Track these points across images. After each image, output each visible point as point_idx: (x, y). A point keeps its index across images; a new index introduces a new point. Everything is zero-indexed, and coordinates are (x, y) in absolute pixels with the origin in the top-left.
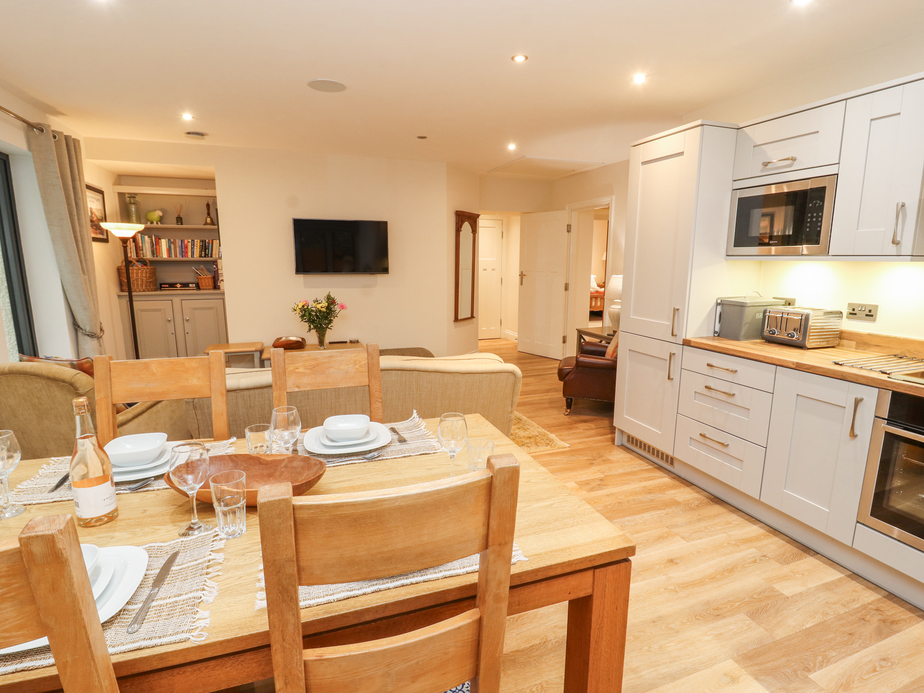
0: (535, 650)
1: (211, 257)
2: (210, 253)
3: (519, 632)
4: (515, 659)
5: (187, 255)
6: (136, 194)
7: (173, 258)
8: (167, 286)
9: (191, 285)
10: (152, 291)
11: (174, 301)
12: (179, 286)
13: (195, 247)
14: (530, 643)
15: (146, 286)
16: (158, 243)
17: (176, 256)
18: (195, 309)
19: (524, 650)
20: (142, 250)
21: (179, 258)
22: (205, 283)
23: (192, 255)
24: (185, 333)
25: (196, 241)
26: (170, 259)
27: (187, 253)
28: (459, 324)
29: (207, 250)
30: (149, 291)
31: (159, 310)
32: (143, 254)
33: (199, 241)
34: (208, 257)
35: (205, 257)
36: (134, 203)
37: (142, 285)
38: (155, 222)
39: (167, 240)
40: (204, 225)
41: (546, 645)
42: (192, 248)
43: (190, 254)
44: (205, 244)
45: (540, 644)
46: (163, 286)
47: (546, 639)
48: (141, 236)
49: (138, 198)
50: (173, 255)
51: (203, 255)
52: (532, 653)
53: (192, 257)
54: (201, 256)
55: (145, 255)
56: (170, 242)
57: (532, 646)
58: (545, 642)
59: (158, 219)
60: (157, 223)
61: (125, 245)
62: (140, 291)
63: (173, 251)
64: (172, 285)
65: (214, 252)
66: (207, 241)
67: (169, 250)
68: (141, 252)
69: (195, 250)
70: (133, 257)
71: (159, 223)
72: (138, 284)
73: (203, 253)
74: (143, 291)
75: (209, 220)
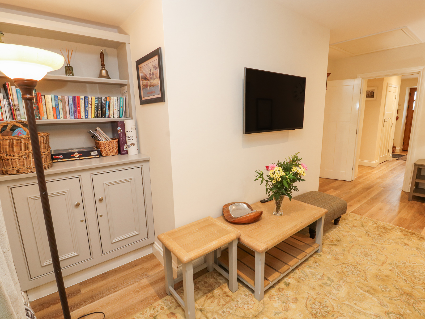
1: (109, 117)
2: (107, 112)
5: (80, 116)
7: (62, 120)
8: (62, 156)
9: (92, 153)
10: (49, 168)
12: (77, 155)
13: (90, 106)
17: (66, 117)
18: (109, 184)
21: (71, 119)
22: (110, 149)
23: (85, 116)
24: (98, 216)
25: (90, 97)
26: (58, 121)
27: (79, 112)
29: (104, 110)
31: (62, 193)
33: (93, 98)
34: (105, 117)
35: (102, 117)
39: (53, 96)
40: (98, 78)
42: (85, 107)
43: (83, 114)
44: (102, 102)
46: (55, 157)
50: (62, 116)
51: (100, 115)
53: (85, 118)
54: (97, 116)
56: (57, 99)
61: (28, 96)
63: (61, 110)
64: (68, 155)
65: (111, 112)
66: (103, 98)
67: (56, 109)
69: (90, 109)
70: (5, 119)
73: (100, 112)
75: (104, 72)
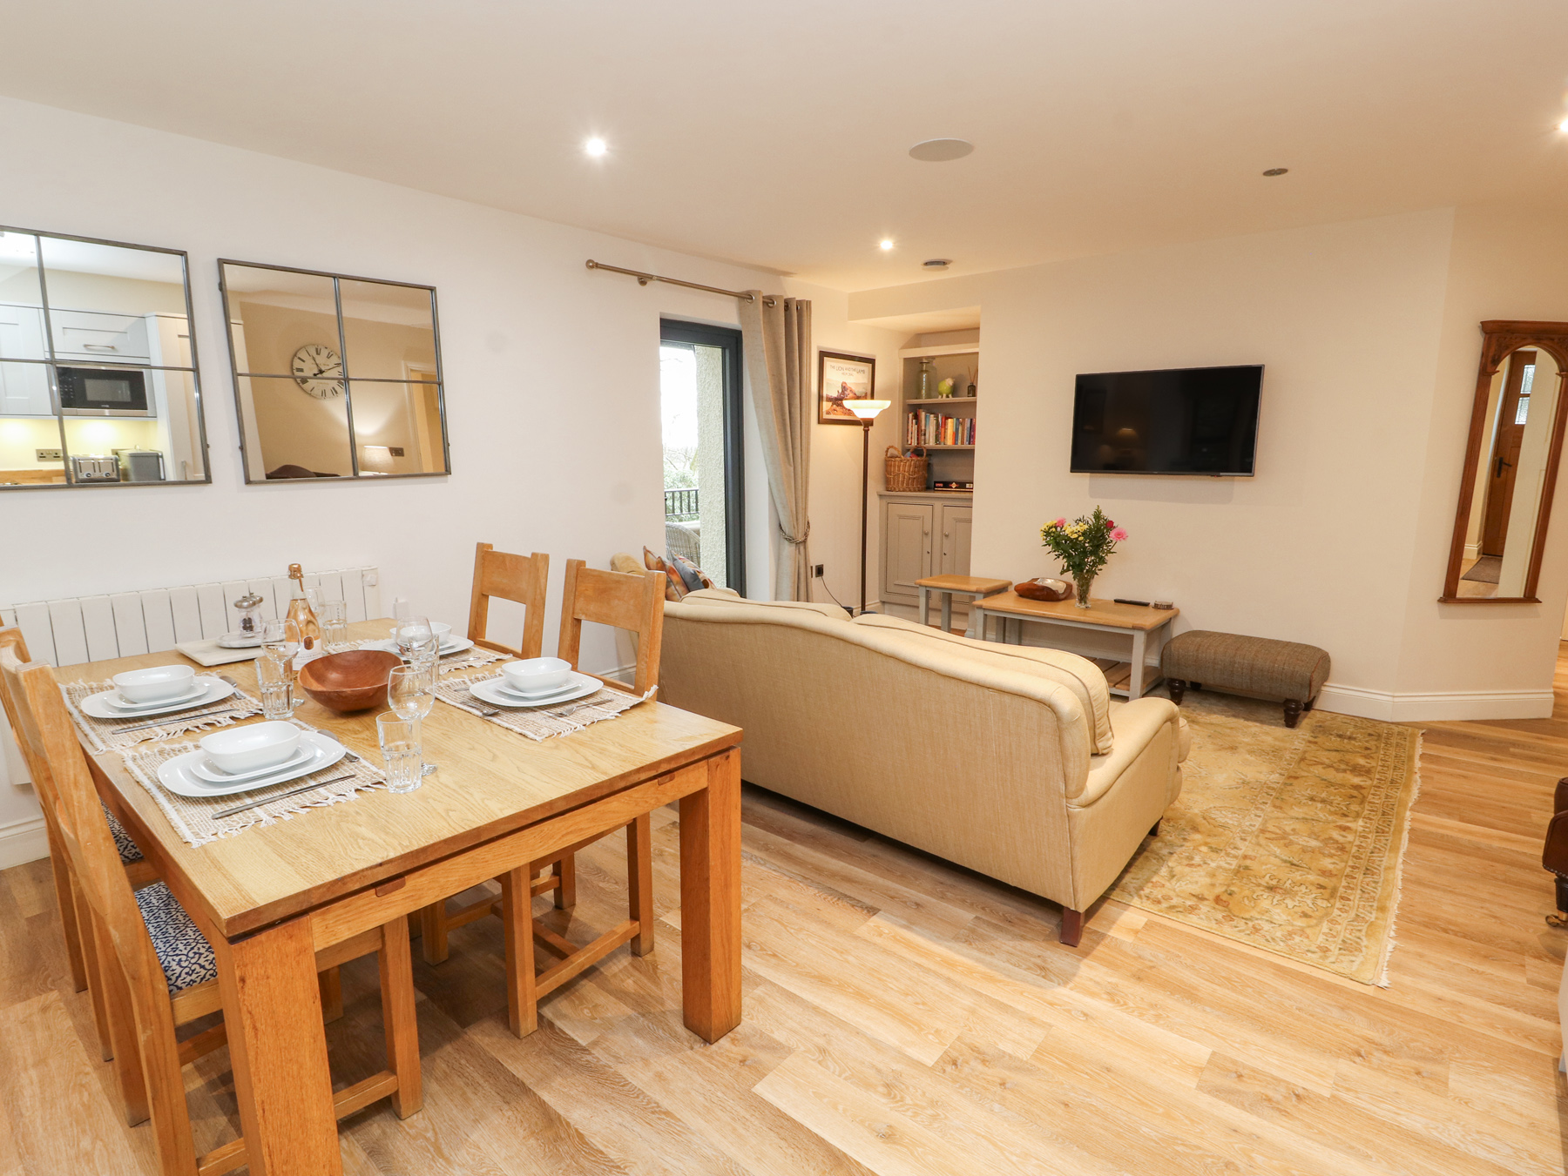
0: (593, 1159)
3: (627, 1125)
4: (562, 1139)
6: (933, 358)
7: (959, 446)
8: (942, 485)
10: (915, 491)
11: (935, 506)
12: (954, 485)
14: (606, 1147)
15: (908, 484)
16: (945, 424)
17: (962, 443)
19: (587, 1144)
20: (925, 435)
24: (942, 554)
26: (956, 447)
28: (1452, 609)
30: (910, 491)
31: (914, 518)
32: (925, 440)
36: (926, 371)
37: (903, 482)
38: (944, 395)
39: (956, 419)
41: (610, 1172)
45: (612, 1161)
46: (937, 485)
47: (626, 1167)
48: (926, 416)
49: (935, 363)
50: (960, 441)
52: (584, 1157)
55: (927, 441)
56: (958, 423)
57: (602, 1152)
58: (618, 1167)
59: (948, 391)
60: (947, 397)
62: (899, 491)
63: (960, 435)
64: (947, 485)
67: (956, 434)
68: (923, 437)
70: (913, 444)
71: (950, 396)
72: (898, 481)
74: (903, 491)
